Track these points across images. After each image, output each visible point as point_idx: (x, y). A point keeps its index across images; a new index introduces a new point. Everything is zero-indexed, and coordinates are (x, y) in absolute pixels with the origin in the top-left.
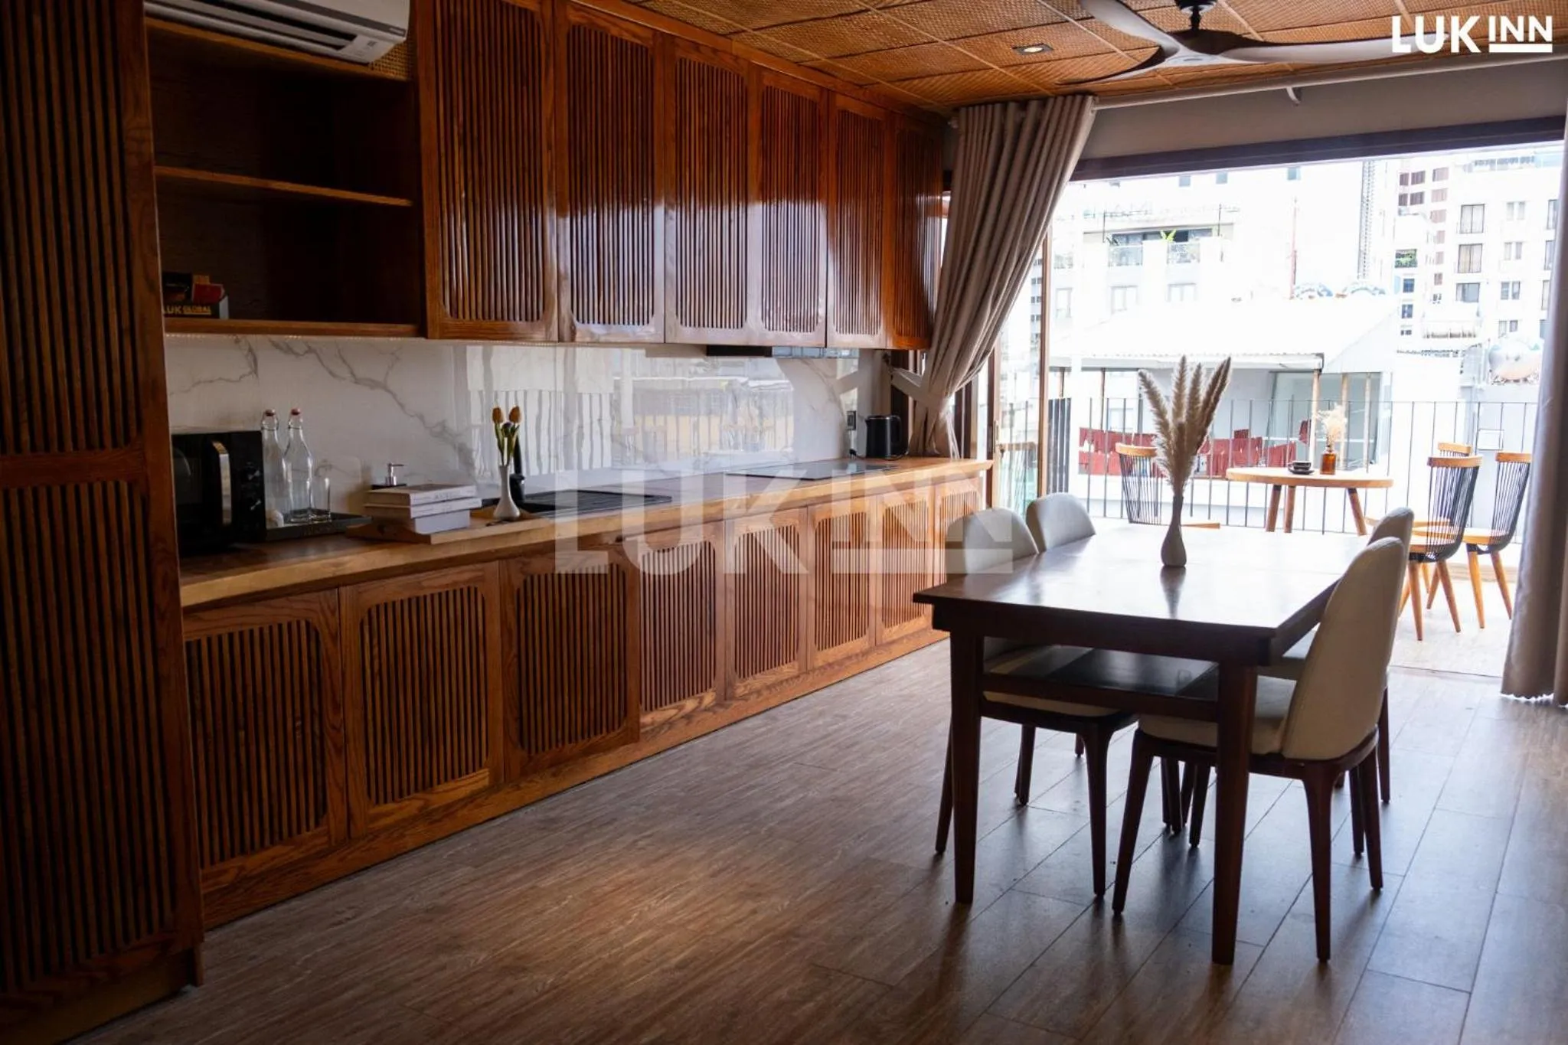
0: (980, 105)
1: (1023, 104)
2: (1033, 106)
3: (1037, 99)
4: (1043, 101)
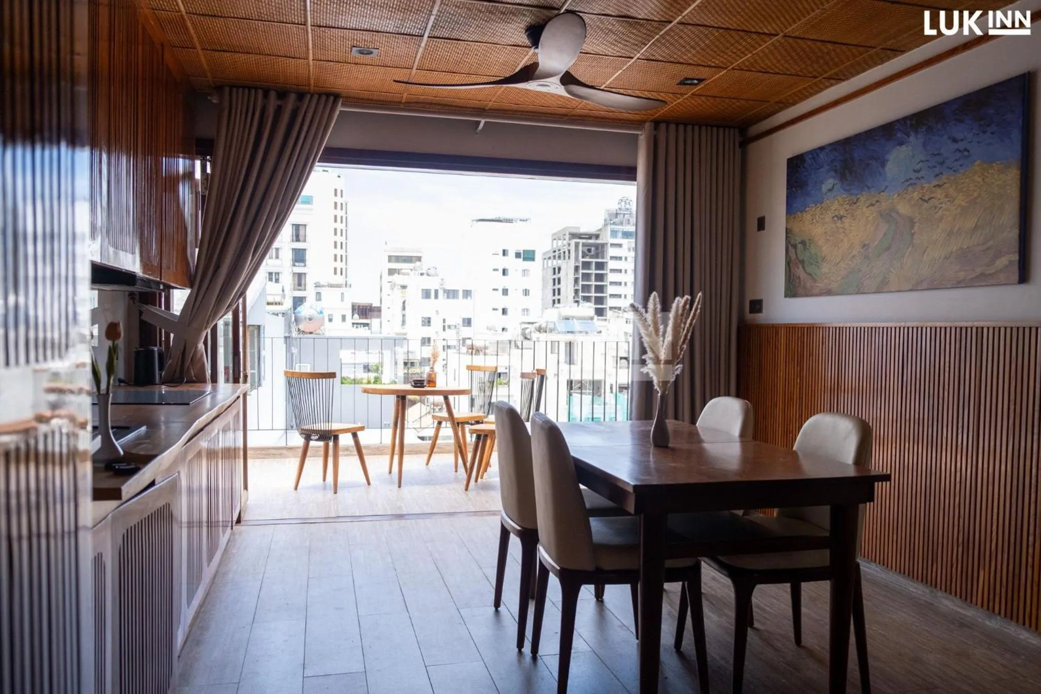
0: (244, 87)
1: (282, 94)
2: (292, 97)
3: (295, 93)
4: (301, 96)
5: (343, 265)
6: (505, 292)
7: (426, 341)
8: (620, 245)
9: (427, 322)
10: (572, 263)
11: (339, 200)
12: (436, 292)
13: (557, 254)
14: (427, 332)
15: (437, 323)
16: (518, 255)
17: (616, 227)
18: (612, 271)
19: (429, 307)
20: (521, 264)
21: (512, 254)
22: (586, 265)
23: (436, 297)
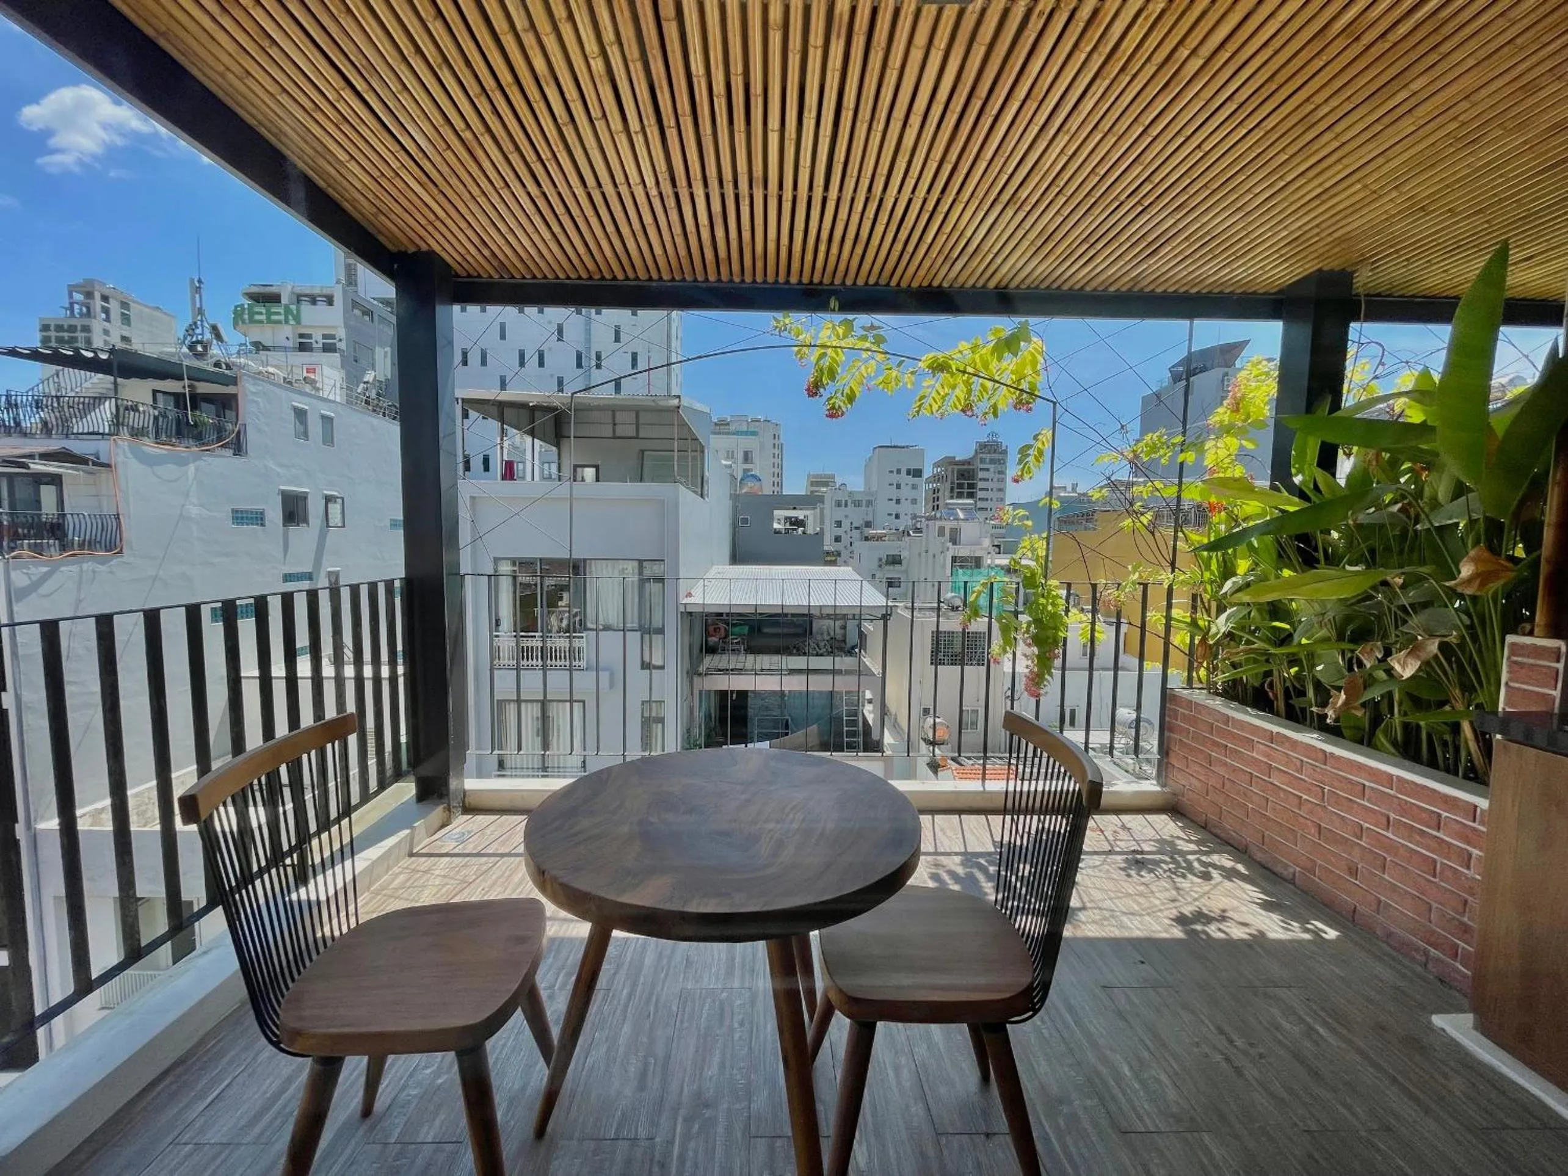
5: (779, 480)
6: (898, 501)
7: (838, 539)
8: (988, 470)
9: (839, 524)
10: (948, 485)
11: (776, 442)
12: (846, 502)
13: (936, 478)
14: (839, 532)
15: (846, 525)
16: (908, 472)
17: (984, 456)
18: (981, 489)
19: (839, 514)
20: (910, 479)
21: (903, 471)
22: (960, 486)
23: (846, 505)
